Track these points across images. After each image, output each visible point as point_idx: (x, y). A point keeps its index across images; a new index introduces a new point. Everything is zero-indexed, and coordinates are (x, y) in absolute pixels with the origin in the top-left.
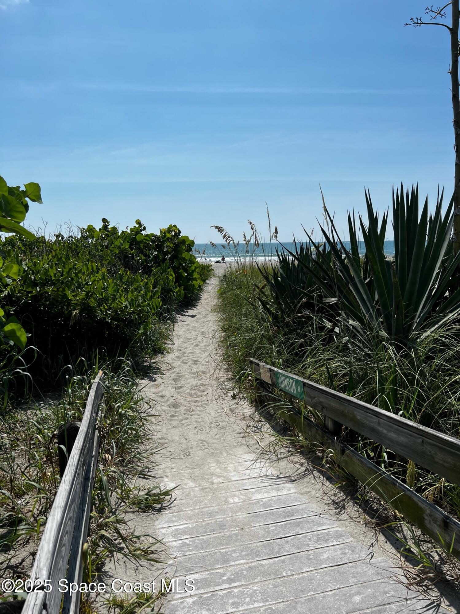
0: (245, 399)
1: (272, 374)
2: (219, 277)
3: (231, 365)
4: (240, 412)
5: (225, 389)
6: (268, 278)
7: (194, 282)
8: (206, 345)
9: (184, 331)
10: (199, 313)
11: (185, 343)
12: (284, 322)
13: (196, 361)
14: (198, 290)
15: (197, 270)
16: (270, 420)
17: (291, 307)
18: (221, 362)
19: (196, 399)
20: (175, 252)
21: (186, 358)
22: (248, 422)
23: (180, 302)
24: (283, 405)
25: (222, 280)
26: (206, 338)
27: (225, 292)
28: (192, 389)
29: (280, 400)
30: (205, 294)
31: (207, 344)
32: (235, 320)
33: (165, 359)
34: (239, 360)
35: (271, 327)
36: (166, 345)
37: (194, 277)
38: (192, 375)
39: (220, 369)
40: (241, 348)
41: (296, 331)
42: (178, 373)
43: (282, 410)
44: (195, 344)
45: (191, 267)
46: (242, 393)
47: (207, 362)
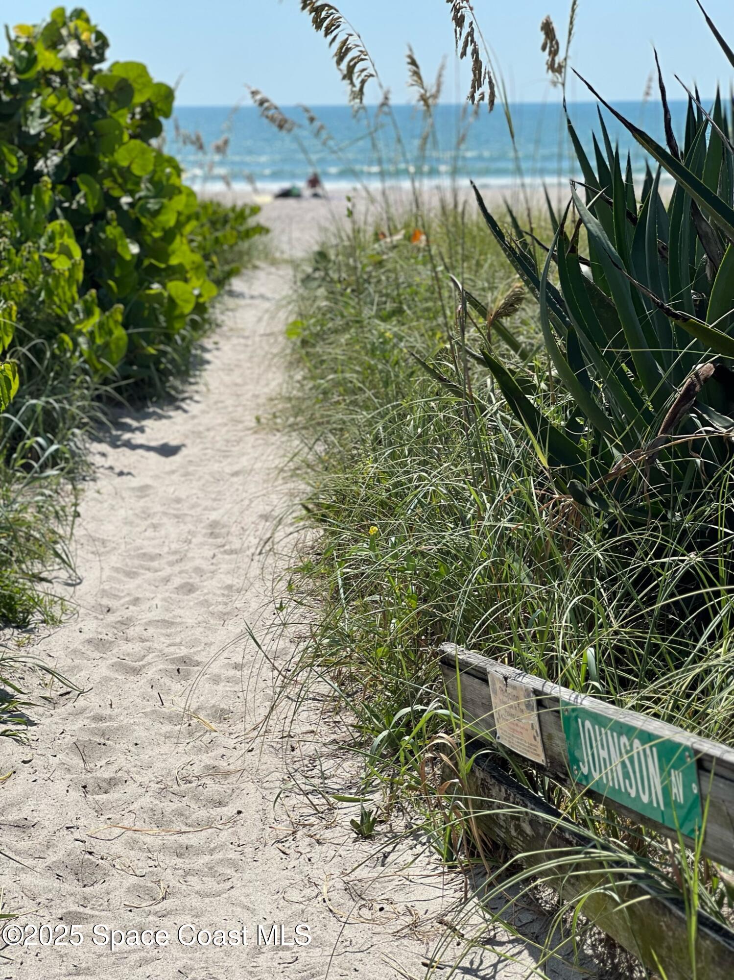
0: (417, 837)
1: (549, 719)
2: (295, 265)
3: (352, 678)
4: (396, 899)
5: (324, 792)
6: (534, 267)
7: (175, 287)
8: (229, 587)
9: (127, 522)
10: (199, 435)
11: (131, 574)
12: (605, 472)
13: (184, 660)
14: (195, 325)
15: (188, 228)
16: (537, 938)
17: (640, 403)
18: (302, 666)
19: (183, 839)
20: (80, 141)
21: (136, 647)
22: (433, 946)
23: (106, 382)
24: (601, 865)
25: (307, 279)
26: (232, 552)
27: (319, 336)
28: (164, 791)
29: (584, 841)
30: (225, 346)
31: (237, 582)
32: (371, 468)
33: (36, 649)
34: (392, 658)
35: (542, 499)
36: (40, 587)
37: (174, 261)
38: (167, 728)
39: (299, 700)
40: (400, 598)
41: (664, 518)
42: (100, 718)
43: (593, 885)
44: (177, 581)
45: (157, 213)
46: (401, 809)
47: (237, 667)
